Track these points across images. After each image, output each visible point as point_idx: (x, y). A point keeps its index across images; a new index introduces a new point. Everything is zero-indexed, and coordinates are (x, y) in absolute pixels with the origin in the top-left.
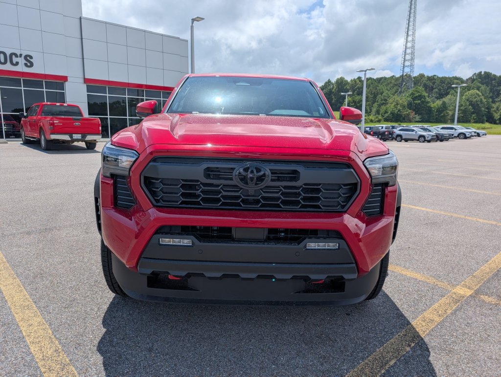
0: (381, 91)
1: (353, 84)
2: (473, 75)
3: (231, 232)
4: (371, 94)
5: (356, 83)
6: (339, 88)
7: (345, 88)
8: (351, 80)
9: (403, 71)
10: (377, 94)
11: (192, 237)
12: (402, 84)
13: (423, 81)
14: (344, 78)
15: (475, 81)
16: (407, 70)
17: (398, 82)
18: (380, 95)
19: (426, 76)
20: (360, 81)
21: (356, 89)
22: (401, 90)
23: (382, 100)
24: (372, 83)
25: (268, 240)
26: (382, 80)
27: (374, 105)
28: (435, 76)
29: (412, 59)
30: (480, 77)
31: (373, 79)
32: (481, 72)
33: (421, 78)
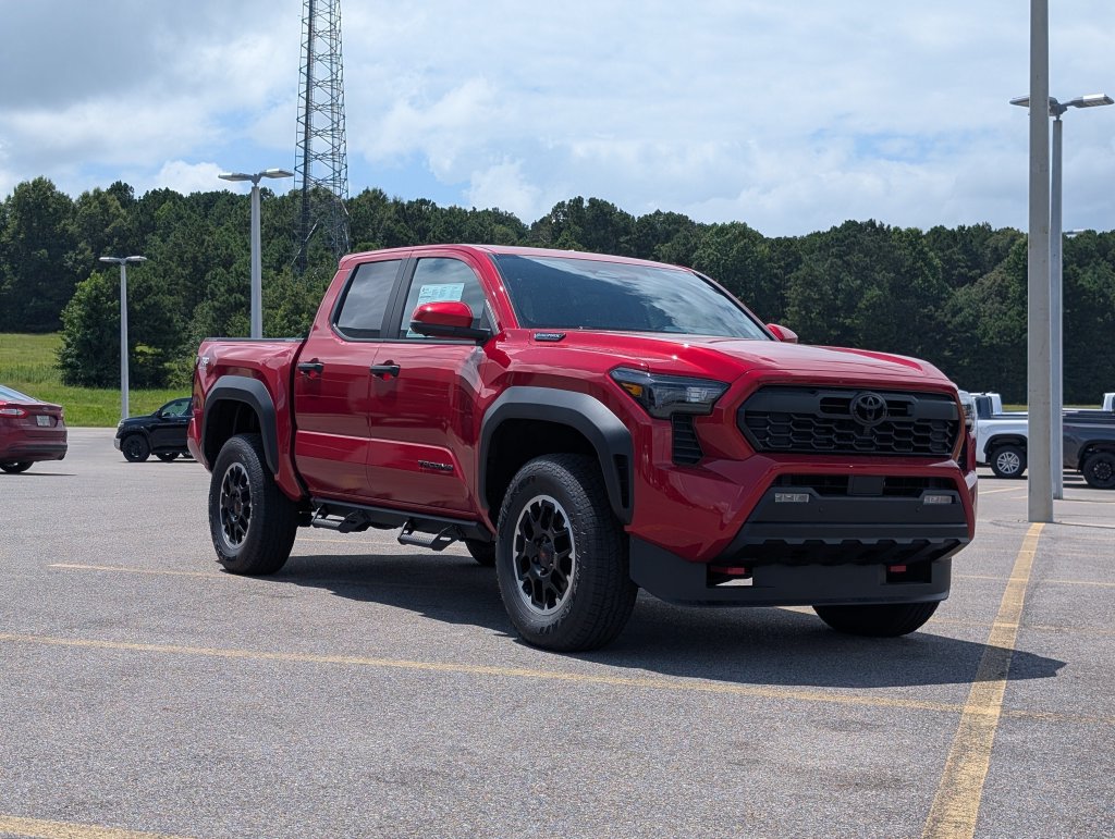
0: (223, 251)
1: (91, 216)
2: (555, 211)
3: (847, 484)
4: (182, 263)
5: (106, 210)
6: (29, 227)
7: (58, 228)
8: (85, 196)
9: (305, 174)
10: (205, 263)
11: (811, 490)
12: (305, 229)
13: (380, 222)
14: (51, 187)
15: (565, 233)
16: (321, 171)
17: (286, 220)
18: (220, 270)
19: (391, 199)
20: (124, 205)
21: (111, 236)
22: (303, 252)
23: (230, 291)
24: (180, 218)
25: (886, 493)
26: (219, 203)
27: (197, 309)
28: (423, 202)
29: (336, 130)
30: (580, 218)
31: (181, 197)
32: (580, 200)
33: (374, 209)
